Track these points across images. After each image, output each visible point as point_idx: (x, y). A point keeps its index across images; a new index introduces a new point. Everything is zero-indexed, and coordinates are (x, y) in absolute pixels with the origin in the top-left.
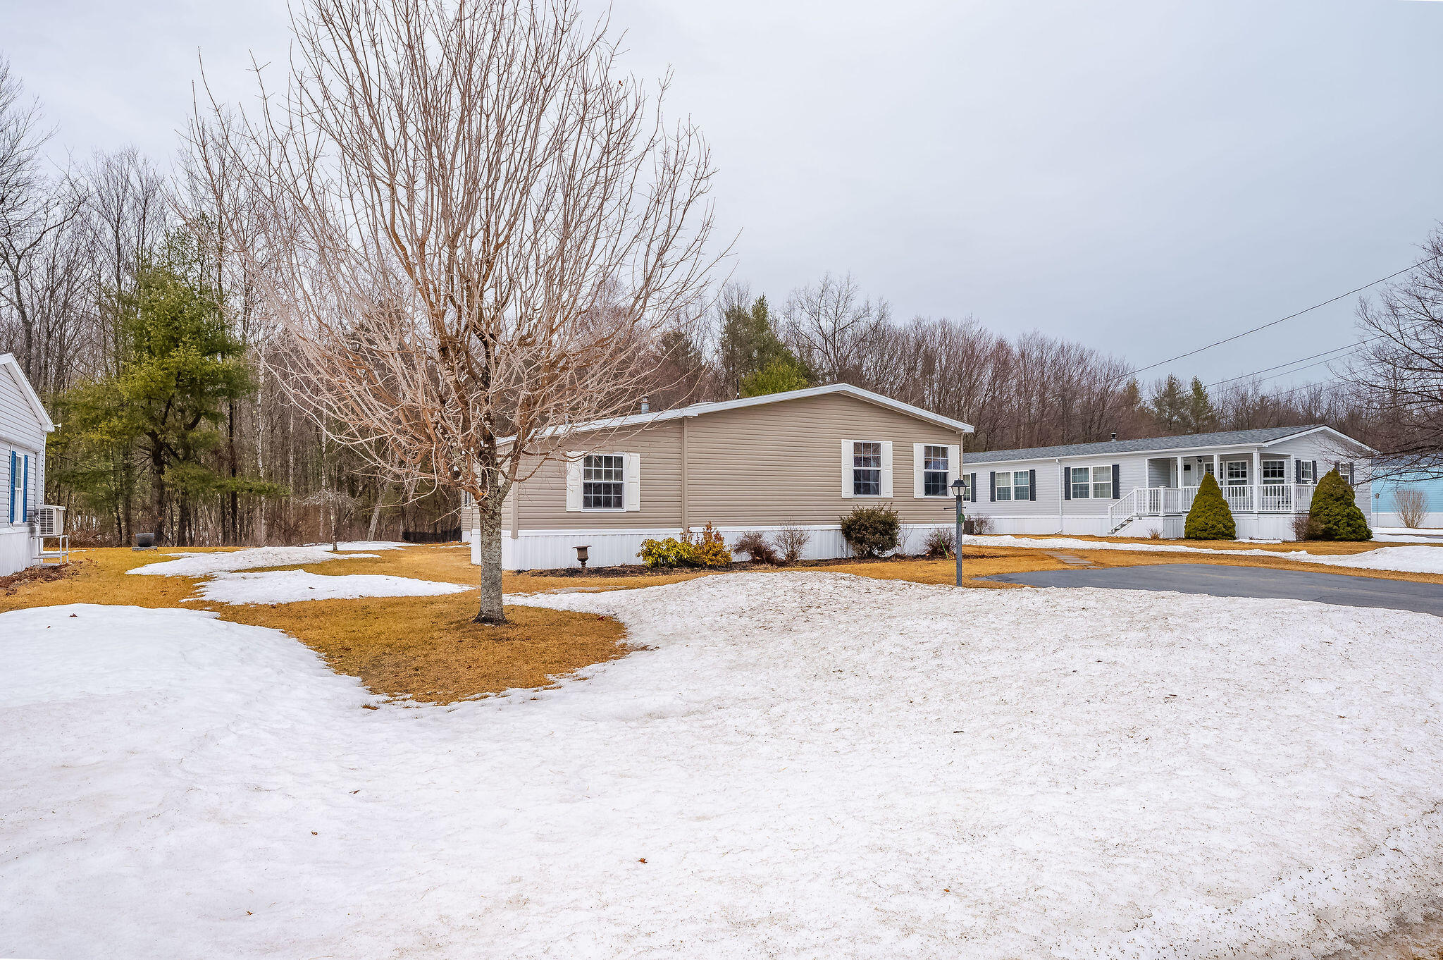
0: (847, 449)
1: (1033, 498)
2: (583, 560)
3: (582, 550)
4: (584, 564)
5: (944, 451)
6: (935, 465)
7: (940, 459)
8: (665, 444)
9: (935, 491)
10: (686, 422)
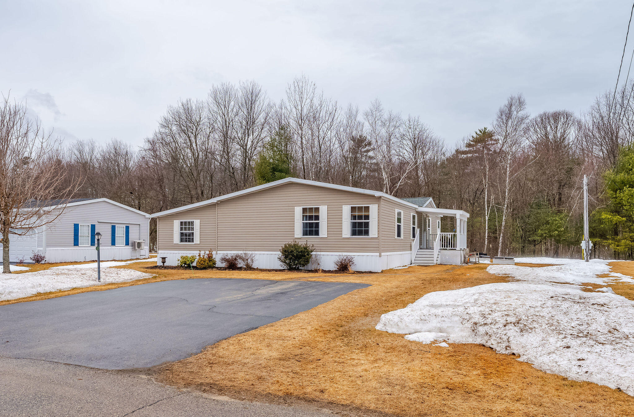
0: (298, 211)
2: (164, 262)
3: (164, 258)
5: (367, 209)
6: (360, 217)
7: (363, 214)
8: (209, 215)
9: (360, 233)
10: (217, 205)
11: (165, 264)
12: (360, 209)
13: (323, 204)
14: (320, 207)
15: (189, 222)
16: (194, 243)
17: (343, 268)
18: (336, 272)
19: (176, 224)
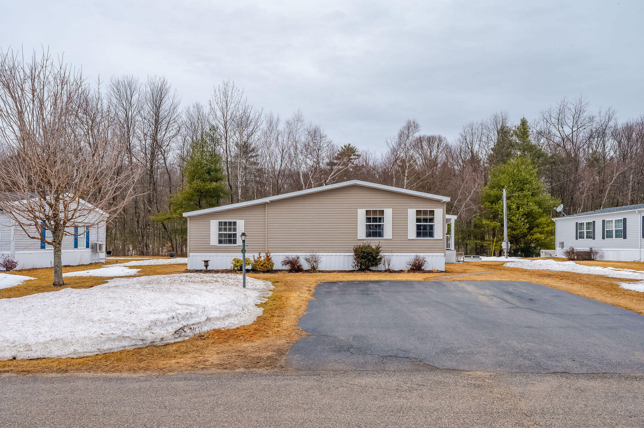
0: (361, 214)
1: (625, 237)
2: (206, 266)
3: (206, 262)
4: (207, 268)
5: (432, 212)
6: (425, 220)
7: (428, 217)
8: (257, 215)
9: (425, 235)
10: (267, 205)
11: (209, 268)
12: (425, 212)
13: (388, 207)
14: (385, 210)
15: (230, 223)
16: (237, 245)
17: (417, 267)
18: (409, 271)
19: (214, 224)
